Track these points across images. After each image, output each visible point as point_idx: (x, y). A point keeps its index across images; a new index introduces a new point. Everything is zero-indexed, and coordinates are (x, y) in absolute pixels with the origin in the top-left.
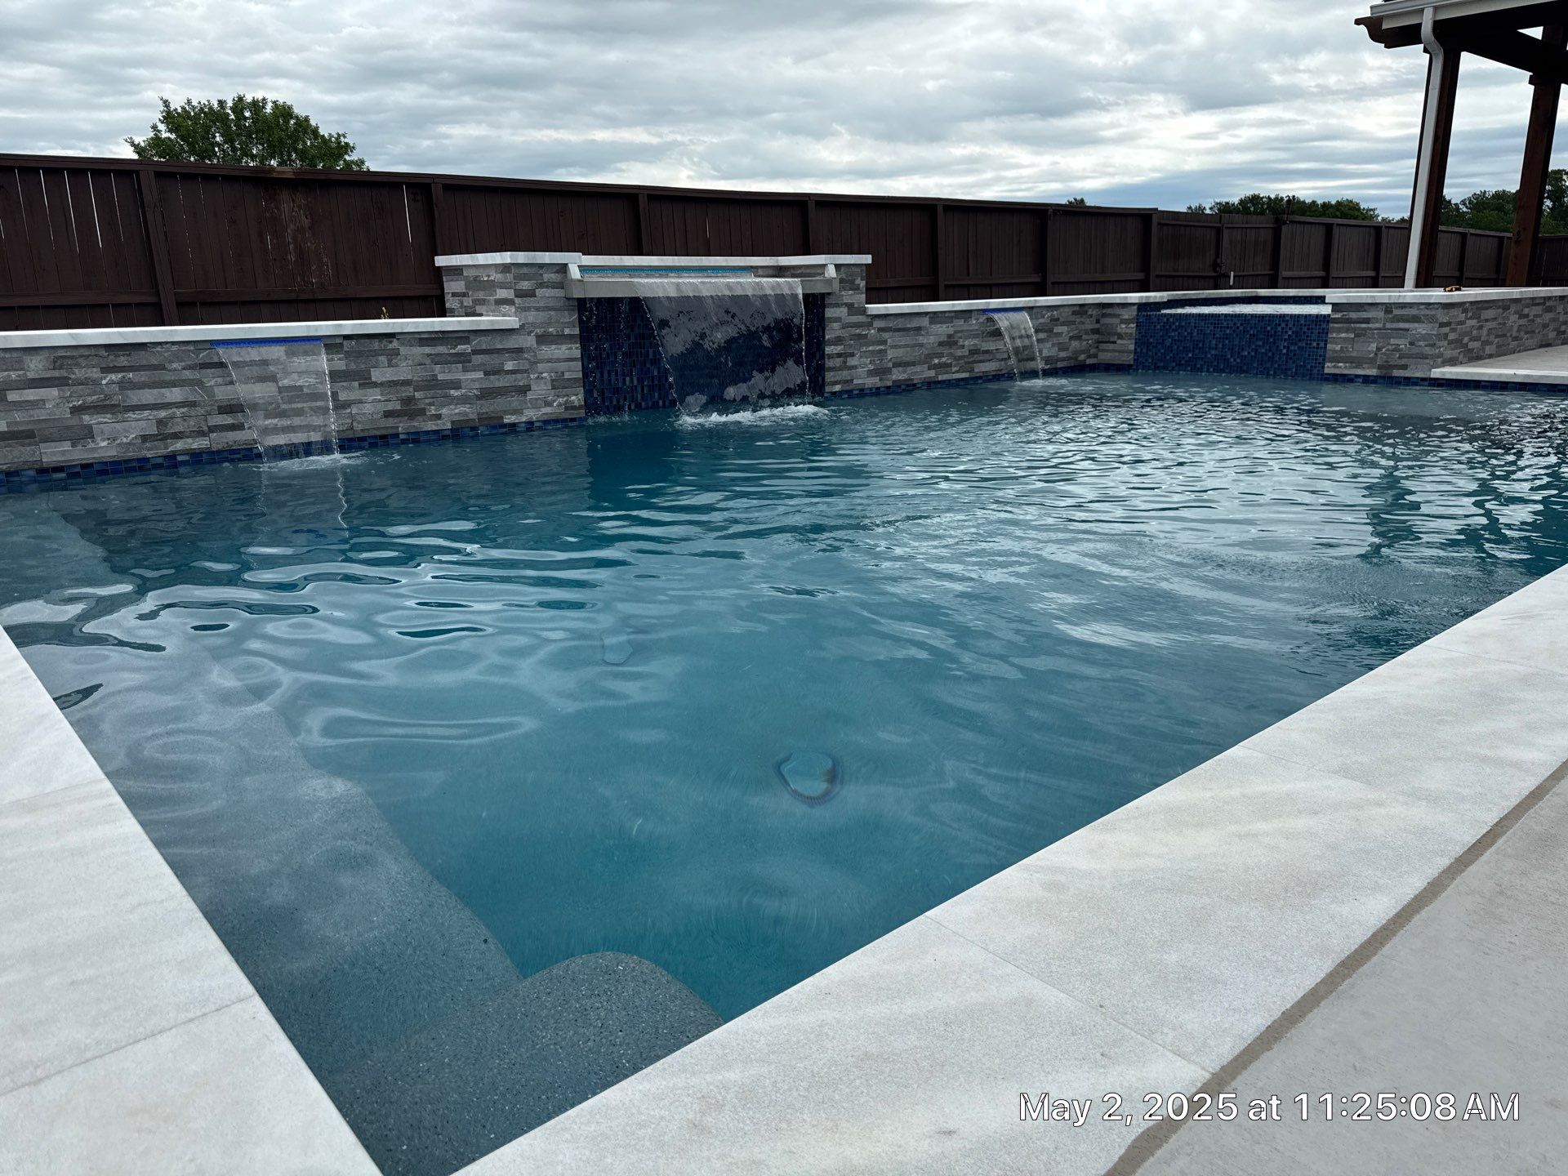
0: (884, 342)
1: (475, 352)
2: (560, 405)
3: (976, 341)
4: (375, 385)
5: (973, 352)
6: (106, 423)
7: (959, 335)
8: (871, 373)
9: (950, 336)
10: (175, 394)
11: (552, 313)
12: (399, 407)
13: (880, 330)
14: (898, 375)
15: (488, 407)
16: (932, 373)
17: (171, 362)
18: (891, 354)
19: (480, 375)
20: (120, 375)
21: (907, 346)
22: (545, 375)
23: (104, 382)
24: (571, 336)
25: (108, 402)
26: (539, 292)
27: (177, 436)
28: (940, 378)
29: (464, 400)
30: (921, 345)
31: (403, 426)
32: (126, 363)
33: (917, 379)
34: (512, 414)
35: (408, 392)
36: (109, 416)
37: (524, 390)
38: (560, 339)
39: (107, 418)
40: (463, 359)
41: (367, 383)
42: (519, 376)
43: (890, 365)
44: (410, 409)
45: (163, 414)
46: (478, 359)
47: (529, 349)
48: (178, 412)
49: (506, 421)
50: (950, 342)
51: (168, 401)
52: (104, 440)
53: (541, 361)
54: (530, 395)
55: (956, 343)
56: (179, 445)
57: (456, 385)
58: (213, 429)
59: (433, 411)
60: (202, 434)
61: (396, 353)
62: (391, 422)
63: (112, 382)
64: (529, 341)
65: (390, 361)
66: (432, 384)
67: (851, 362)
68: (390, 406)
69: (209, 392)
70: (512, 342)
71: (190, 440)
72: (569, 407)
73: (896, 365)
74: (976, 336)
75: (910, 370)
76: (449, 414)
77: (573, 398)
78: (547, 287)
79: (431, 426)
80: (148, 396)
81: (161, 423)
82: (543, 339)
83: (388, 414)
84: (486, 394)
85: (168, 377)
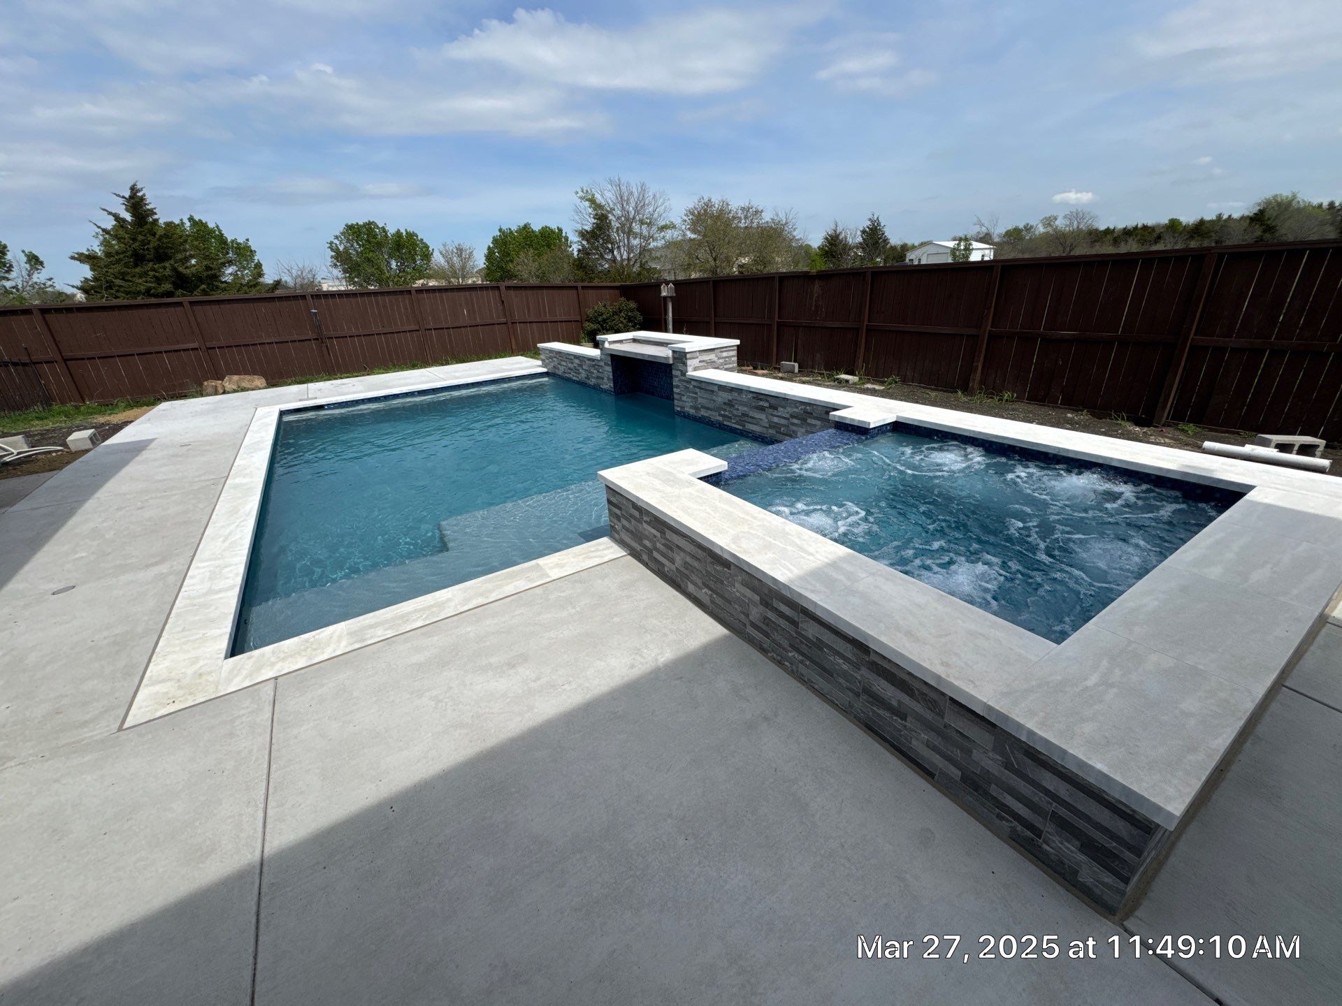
0: (696, 393)
2: (609, 386)
3: (745, 409)
4: (584, 369)
5: (744, 415)
7: (736, 402)
8: (691, 407)
9: (729, 400)
11: (606, 356)
13: (694, 386)
14: (703, 413)
16: (721, 419)
18: (700, 400)
21: (706, 399)
22: (606, 375)
28: (725, 423)
29: (594, 378)
30: (714, 401)
33: (713, 418)
34: (602, 385)
42: (602, 374)
43: (700, 406)
47: (603, 367)
50: (730, 404)
53: (605, 371)
54: (604, 380)
55: (733, 406)
57: (593, 373)
61: (585, 361)
65: (585, 364)
67: (684, 398)
68: (585, 376)
70: (601, 364)
73: (702, 407)
74: (746, 406)
75: (710, 412)
77: (611, 384)
82: (605, 364)
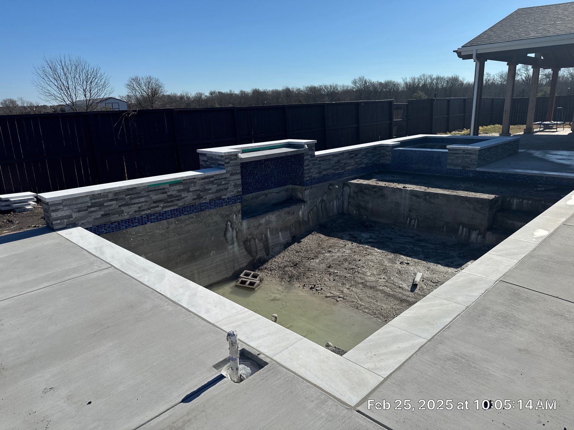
0: (320, 164)
1: (215, 180)
2: (236, 192)
4: (191, 192)
5: (345, 164)
6: (126, 209)
8: (317, 173)
9: (338, 160)
10: (143, 200)
11: (234, 167)
12: (196, 197)
14: (324, 173)
15: (218, 195)
17: (142, 191)
18: (322, 167)
19: (216, 186)
20: (130, 196)
21: (326, 164)
22: (232, 184)
23: (126, 198)
24: (238, 173)
25: (127, 203)
26: (231, 162)
27: (143, 210)
29: (212, 193)
30: (330, 163)
31: (197, 202)
32: (131, 193)
33: (329, 173)
34: (224, 196)
35: (199, 192)
36: (127, 207)
37: (226, 189)
38: (236, 174)
39: (126, 208)
40: (212, 183)
41: (189, 191)
42: (226, 185)
43: (322, 170)
44: (199, 197)
45: (140, 205)
46: (215, 182)
47: (228, 178)
48: (143, 204)
49: (222, 198)
51: (141, 201)
52: (126, 213)
53: (231, 181)
54: (228, 190)
56: (144, 213)
57: (210, 189)
58: (152, 208)
59: (205, 197)
60: (149, 209)
61: (196, 182)
62: (194, 201)
63: (128, 198)
64: (228, 175)
65: (194, 185)
66: (205, 190)
67: (312, 171)
68: (194, 197)
69: (151, 198)
70: (224, 177)
71: (146, 211)
72: (238, 192)
75: (327, 171)
76: (208, 197)
77: (239, 189)
78: (233, 160)
79: (204, 201)
80: (136, 201)
81: (139, 207)
82: (232, 175)
83: (194, 199)
84: (218, 191)
85: (141, 195)
